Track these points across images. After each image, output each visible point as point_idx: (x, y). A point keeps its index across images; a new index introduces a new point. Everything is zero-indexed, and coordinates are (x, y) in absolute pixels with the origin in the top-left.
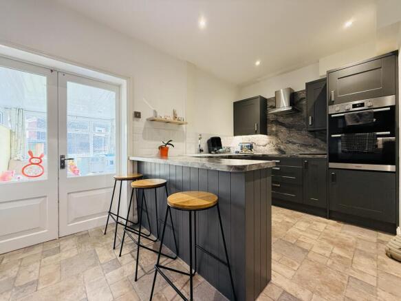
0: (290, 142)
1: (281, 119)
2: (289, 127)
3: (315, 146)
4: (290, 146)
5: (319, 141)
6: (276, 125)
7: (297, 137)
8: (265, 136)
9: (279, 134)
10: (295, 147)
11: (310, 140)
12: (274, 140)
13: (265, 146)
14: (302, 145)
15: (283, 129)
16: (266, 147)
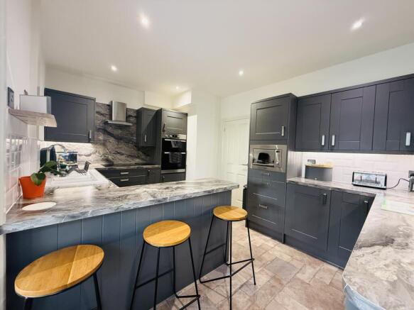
0: (119, 153)
1: (109, 129)
2: (118, 139)
3: (138, 157)
4: (118, 156)
5: (141, 153)
6: (104, 134)
7: (124, 148)
8: (90, 145)
9: (108, 144)
10: (123, 157)
11: (135, 152)
12: (101, 150)
13: (89, 155)
14: (129, 156)
15: (112, 140)
16: (90, 158)
